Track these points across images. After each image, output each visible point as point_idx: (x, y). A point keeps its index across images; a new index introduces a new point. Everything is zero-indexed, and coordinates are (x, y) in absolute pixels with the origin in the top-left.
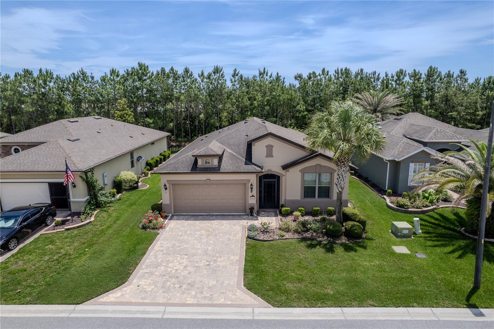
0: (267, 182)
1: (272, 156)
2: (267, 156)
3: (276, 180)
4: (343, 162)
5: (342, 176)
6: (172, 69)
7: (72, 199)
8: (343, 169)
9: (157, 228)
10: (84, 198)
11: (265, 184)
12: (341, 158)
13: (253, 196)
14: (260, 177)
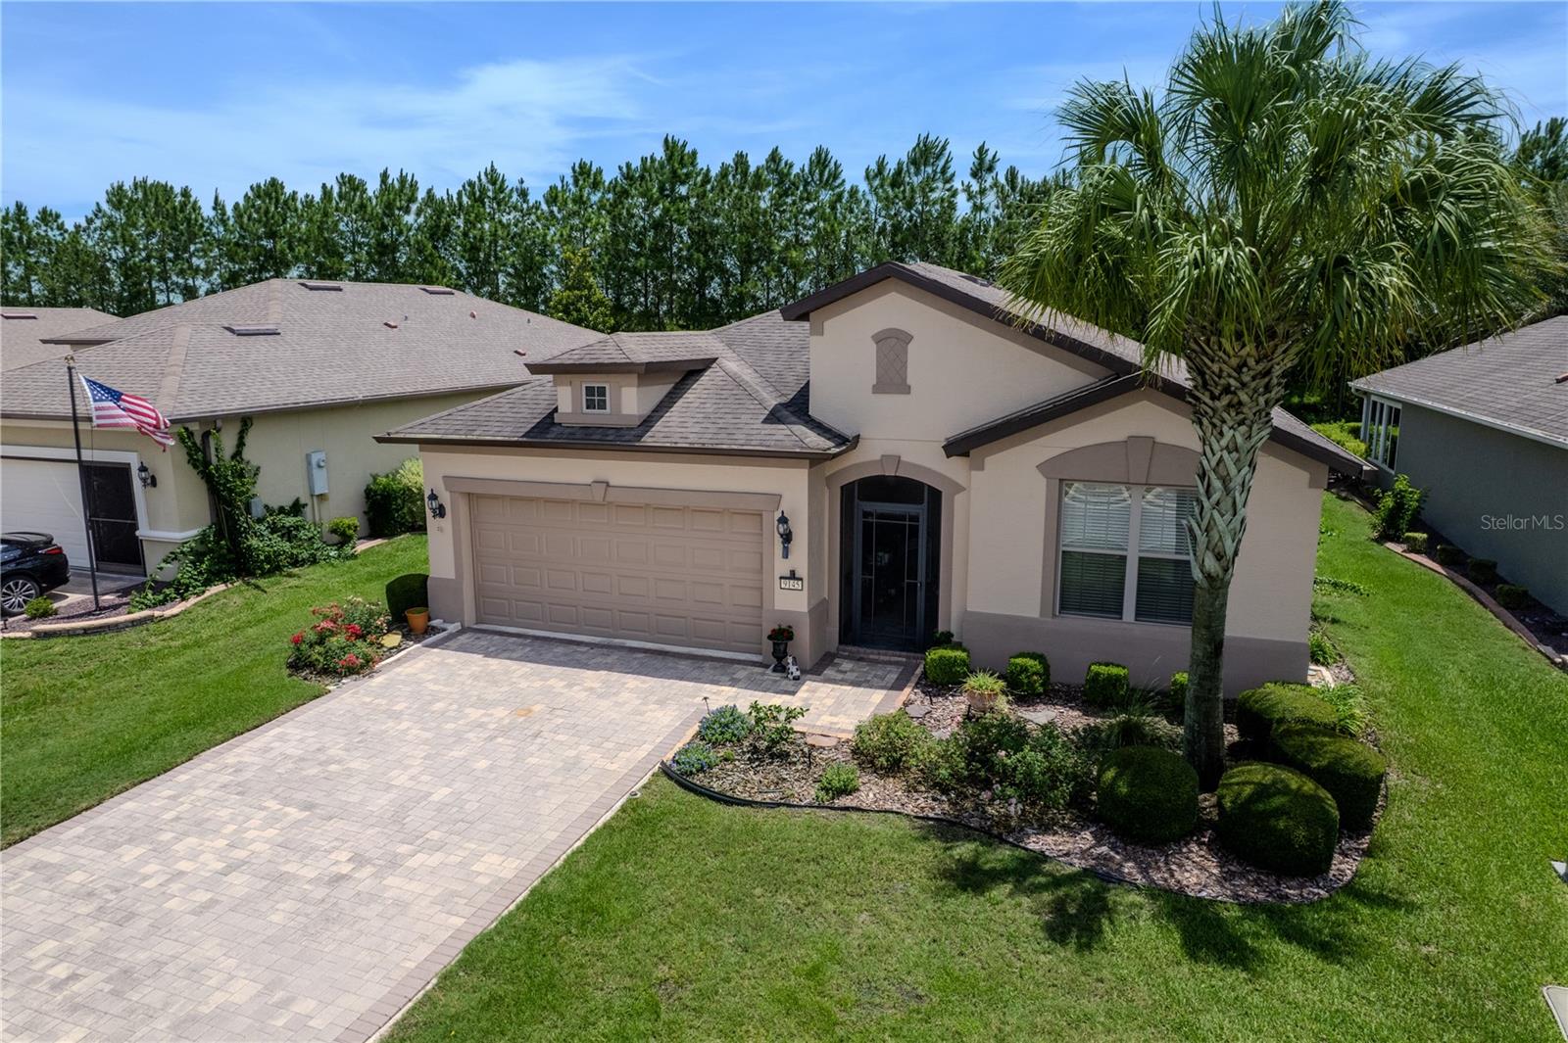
0: (881, 516)
1: (906, 389)
2: (879, 388)
3: (920, 510)
4: (1227, 390)
5: (1225, 481)
6: (774, 157)
7: (143, 531)
8: (1228, 434)
9: (335, 672)
10: (183, 530)
11: (867, 527)
12: (1215, 368)
13: (793, 576)
14: (847, 491)
